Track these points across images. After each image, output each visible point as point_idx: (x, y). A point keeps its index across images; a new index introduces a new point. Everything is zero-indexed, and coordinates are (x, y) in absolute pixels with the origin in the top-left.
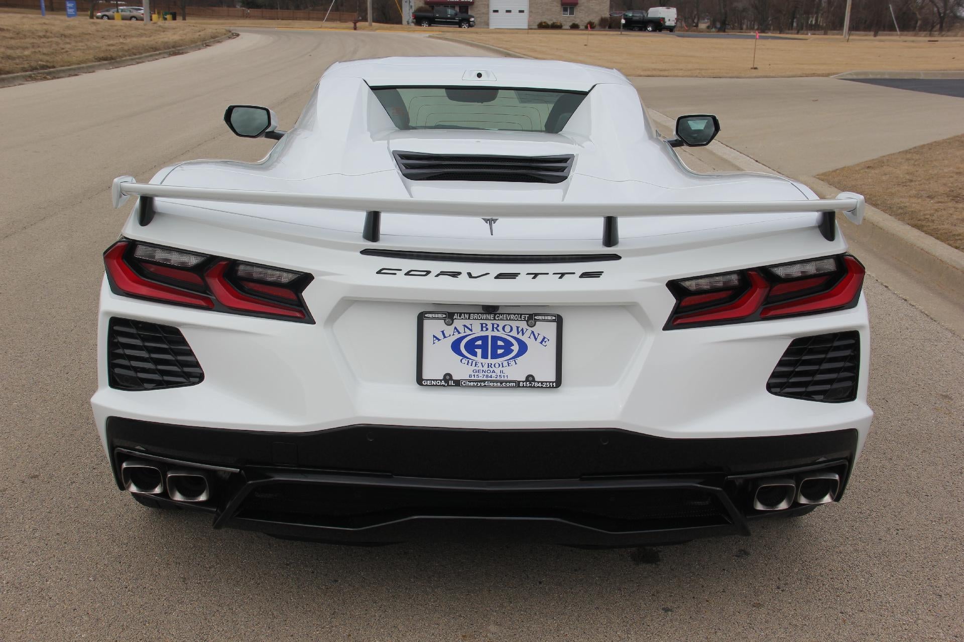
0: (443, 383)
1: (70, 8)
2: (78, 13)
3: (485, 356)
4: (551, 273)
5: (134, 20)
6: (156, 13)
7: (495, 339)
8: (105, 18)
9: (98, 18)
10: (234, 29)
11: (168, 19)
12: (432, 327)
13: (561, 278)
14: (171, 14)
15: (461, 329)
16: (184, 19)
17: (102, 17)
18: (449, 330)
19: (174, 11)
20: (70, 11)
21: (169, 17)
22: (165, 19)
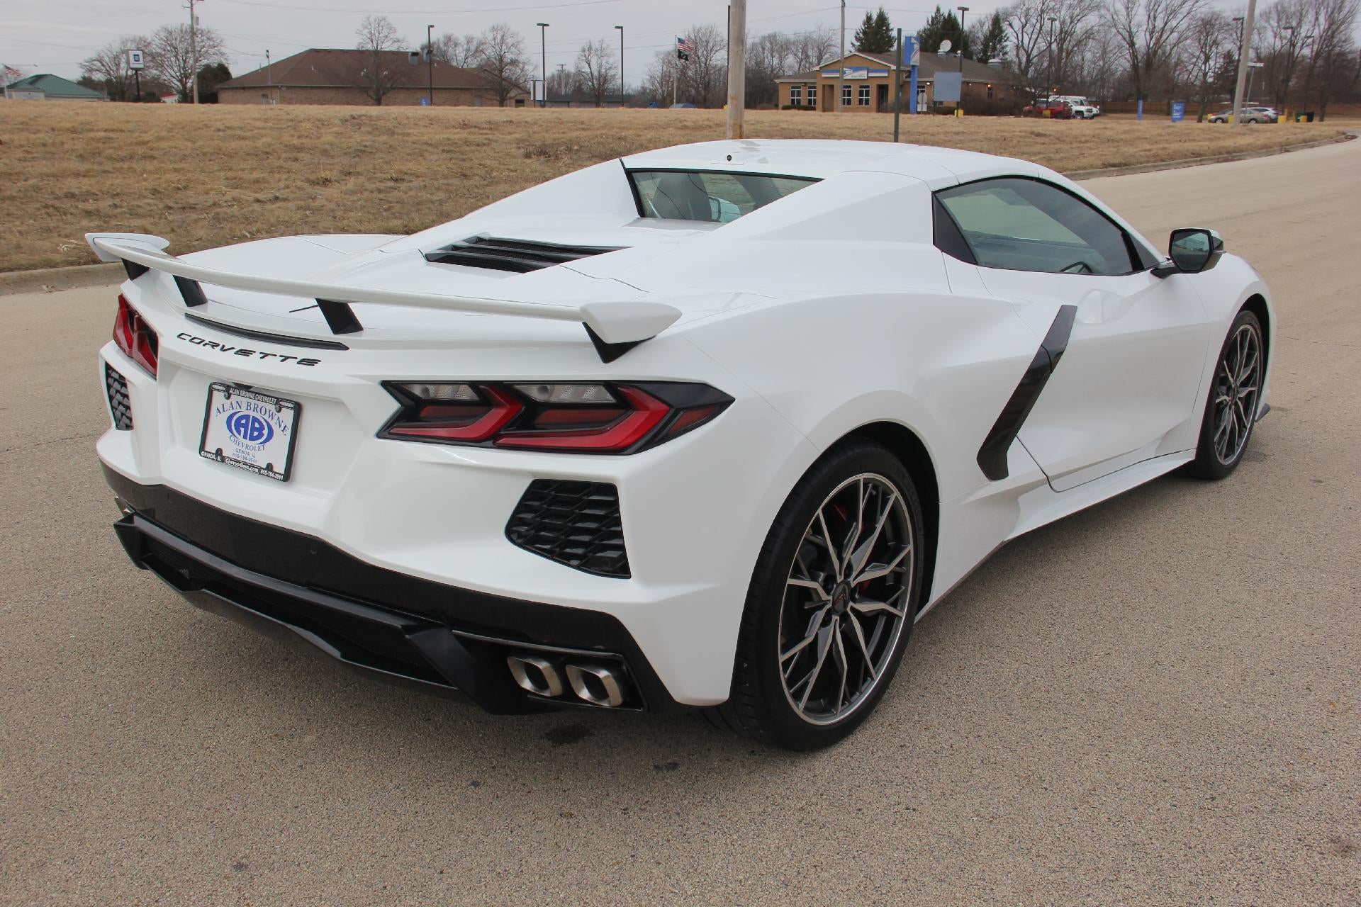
0: (214, 457)
1: (1177, 111)
2: (1185, 117)
3: (245, 437)
4: (278, 355)
5: (1253, 122)
6: (1286, 113)
7: (255, 419)
8: (1219, 121)
9: (1210, 121)
10: (1350, 130)
11: (1301, 121)
12: (219, 397)
13: (282, 361)
14: (1305, 114)
15: (235, 405)
16: (1322, 120)
17: (1215, 121)
18: (227, 403)
19: (1311, 111)
20: (1176, 115)
21: (1302, 118)
22: (1298, 121)
